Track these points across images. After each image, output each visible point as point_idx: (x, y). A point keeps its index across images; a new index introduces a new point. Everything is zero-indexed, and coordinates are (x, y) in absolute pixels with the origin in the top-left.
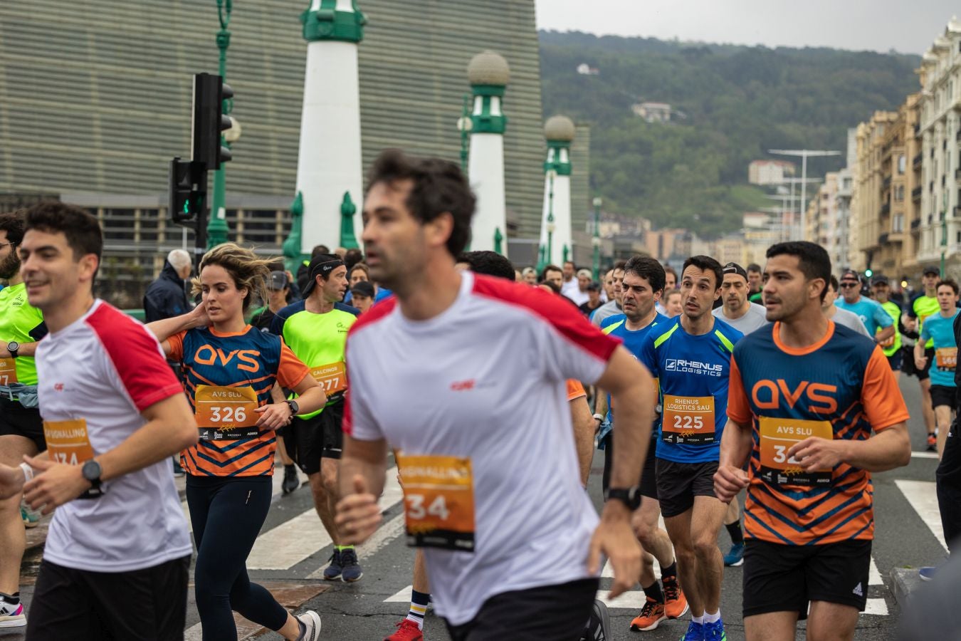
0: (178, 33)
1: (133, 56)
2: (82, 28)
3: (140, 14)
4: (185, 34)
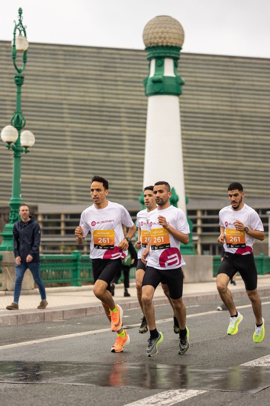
0: (120, 101)
2: (60, 102)
4: (125, 101)
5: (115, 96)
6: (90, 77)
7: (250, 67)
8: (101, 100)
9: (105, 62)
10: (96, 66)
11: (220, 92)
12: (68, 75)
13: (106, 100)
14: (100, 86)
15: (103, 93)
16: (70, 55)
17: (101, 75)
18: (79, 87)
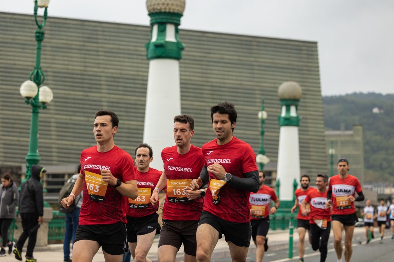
0: (101, 70)
1: (75, 84)
3: (79, 60)
4: (106, 70)
5: (96, 65)
6: (73, 47)
7: (220, 42)
8: (83, 68)
9: (88, 34)
10: (79, 37)
11: (193, 64)
12: (54, 45)
13: (88, 69)
14: (82, 56)
15: (85, 62)
16: (56, 27)
17: (84, 46)
18: (64, 56)
